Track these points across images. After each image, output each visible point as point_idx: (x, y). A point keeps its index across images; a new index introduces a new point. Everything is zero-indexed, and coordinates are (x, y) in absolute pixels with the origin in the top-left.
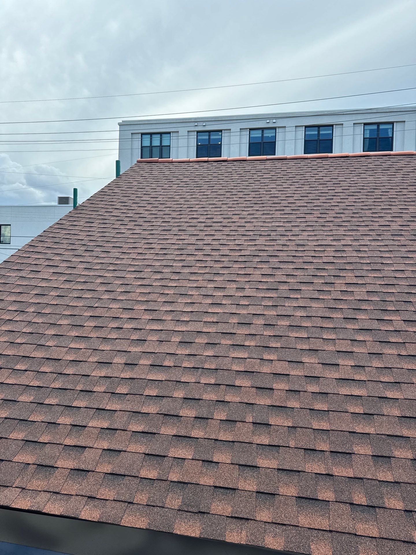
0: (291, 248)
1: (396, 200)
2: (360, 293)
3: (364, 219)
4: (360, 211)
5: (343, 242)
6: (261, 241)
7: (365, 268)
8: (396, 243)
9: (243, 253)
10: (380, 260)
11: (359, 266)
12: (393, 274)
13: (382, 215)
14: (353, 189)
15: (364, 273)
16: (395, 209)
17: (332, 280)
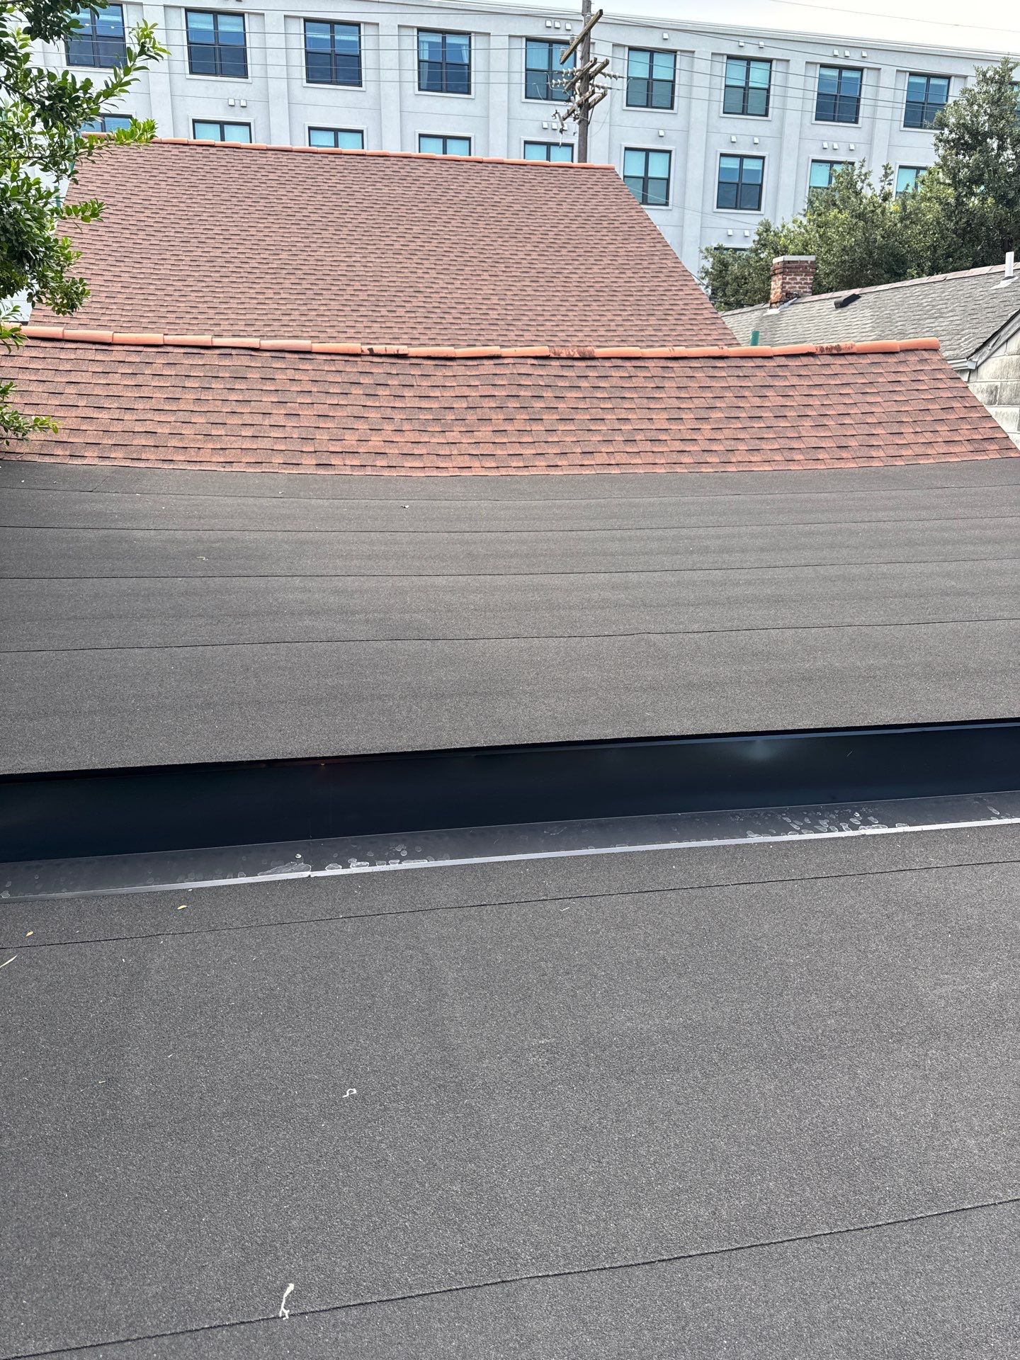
0: (311, 263)
1: (404, 219)
2: (363, 296)
3: (373, 238)
4: (371, 229)
5: (354, 259)
6: (284, 255)
7: (369, 279)
8: (395, 261)
9: (270, 266)
10: (380, 274)
11: (364, 278)
12: (387, 284)
13: (389, 234)
14: (366, 203)
15: (367, 283)
16: (401, 229)
17: (345, 287)
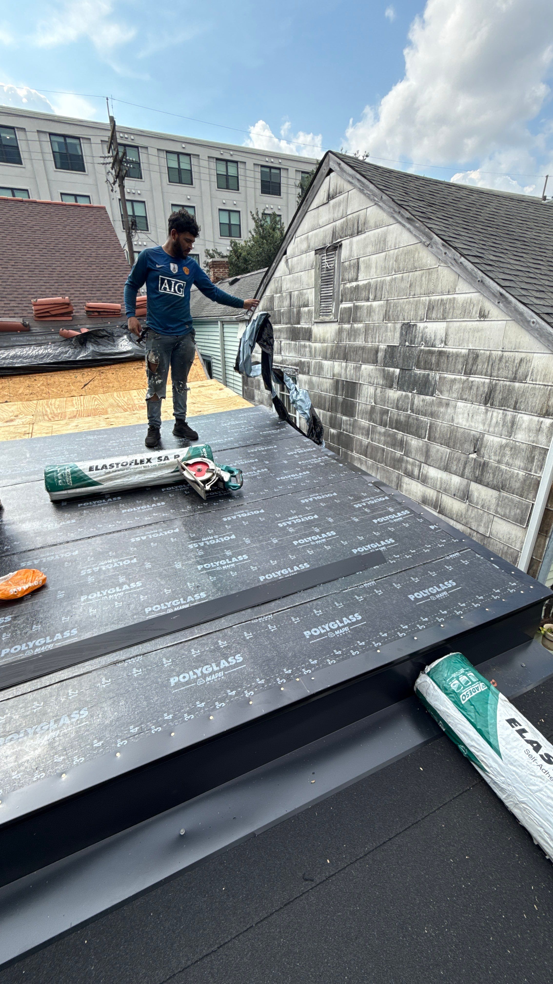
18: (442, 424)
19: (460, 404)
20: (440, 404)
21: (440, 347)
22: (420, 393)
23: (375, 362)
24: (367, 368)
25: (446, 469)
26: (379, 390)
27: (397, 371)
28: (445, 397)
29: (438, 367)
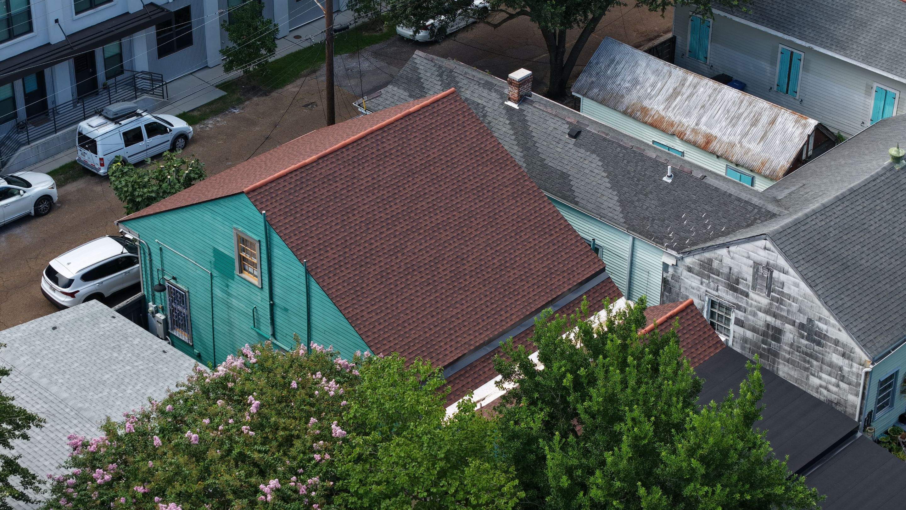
0: (413, 257)
5: (424, 245)
10: (441, 252)
12: (448, 259)
13: (419, 215)
18: (827, 359)
19: (834, 354)
20: (826, 352)
21: (824, 332)
22: (817, 345)
23: (794, 325)
24: (788, 327)
25: (830, 375)
26: (796, 337)
27: (806, 334)
28: (828, 350)
29: (824, 339)
